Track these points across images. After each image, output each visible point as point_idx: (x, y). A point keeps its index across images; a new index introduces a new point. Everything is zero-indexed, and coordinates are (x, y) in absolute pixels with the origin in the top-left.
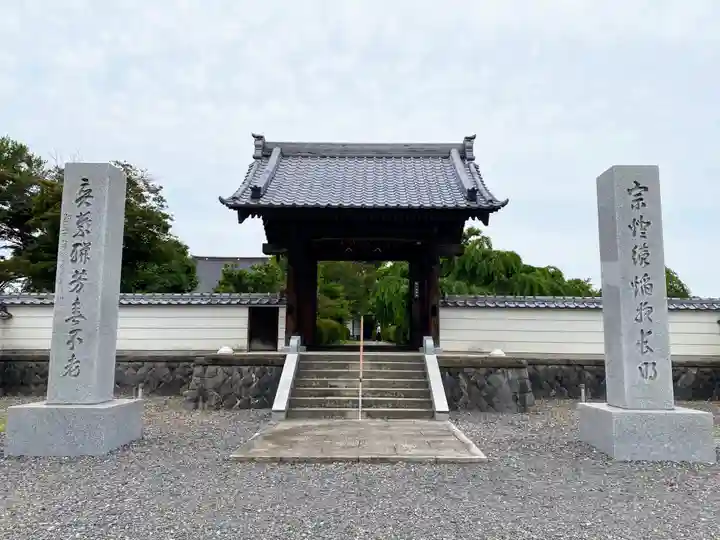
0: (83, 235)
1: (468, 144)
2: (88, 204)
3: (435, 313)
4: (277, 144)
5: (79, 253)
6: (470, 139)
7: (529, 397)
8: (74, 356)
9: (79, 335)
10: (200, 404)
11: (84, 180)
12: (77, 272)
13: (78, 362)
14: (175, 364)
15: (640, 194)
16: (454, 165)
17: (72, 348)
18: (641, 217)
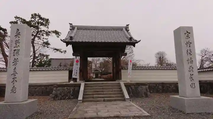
0: (17, 47)
1: (127, 26)
2: (19, 37)
3: (120, 71)
4: (76, 26)
5: (16, 53)
6: (128, 25)
7: (149, 93)
8: (14, 86)
9: (16, 79)
10: (56, 99)
11: (18, 29)
12: (15, 59)
13: (16, 88)
14: (47, 87)
15: (188, 35)
16: (124, 32)
17: (13, 84)
18: (189, 41)
